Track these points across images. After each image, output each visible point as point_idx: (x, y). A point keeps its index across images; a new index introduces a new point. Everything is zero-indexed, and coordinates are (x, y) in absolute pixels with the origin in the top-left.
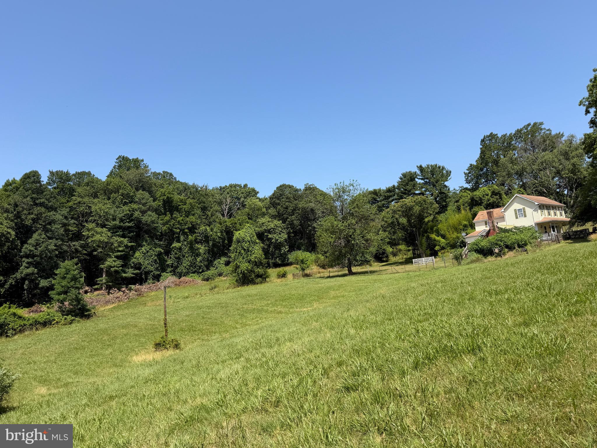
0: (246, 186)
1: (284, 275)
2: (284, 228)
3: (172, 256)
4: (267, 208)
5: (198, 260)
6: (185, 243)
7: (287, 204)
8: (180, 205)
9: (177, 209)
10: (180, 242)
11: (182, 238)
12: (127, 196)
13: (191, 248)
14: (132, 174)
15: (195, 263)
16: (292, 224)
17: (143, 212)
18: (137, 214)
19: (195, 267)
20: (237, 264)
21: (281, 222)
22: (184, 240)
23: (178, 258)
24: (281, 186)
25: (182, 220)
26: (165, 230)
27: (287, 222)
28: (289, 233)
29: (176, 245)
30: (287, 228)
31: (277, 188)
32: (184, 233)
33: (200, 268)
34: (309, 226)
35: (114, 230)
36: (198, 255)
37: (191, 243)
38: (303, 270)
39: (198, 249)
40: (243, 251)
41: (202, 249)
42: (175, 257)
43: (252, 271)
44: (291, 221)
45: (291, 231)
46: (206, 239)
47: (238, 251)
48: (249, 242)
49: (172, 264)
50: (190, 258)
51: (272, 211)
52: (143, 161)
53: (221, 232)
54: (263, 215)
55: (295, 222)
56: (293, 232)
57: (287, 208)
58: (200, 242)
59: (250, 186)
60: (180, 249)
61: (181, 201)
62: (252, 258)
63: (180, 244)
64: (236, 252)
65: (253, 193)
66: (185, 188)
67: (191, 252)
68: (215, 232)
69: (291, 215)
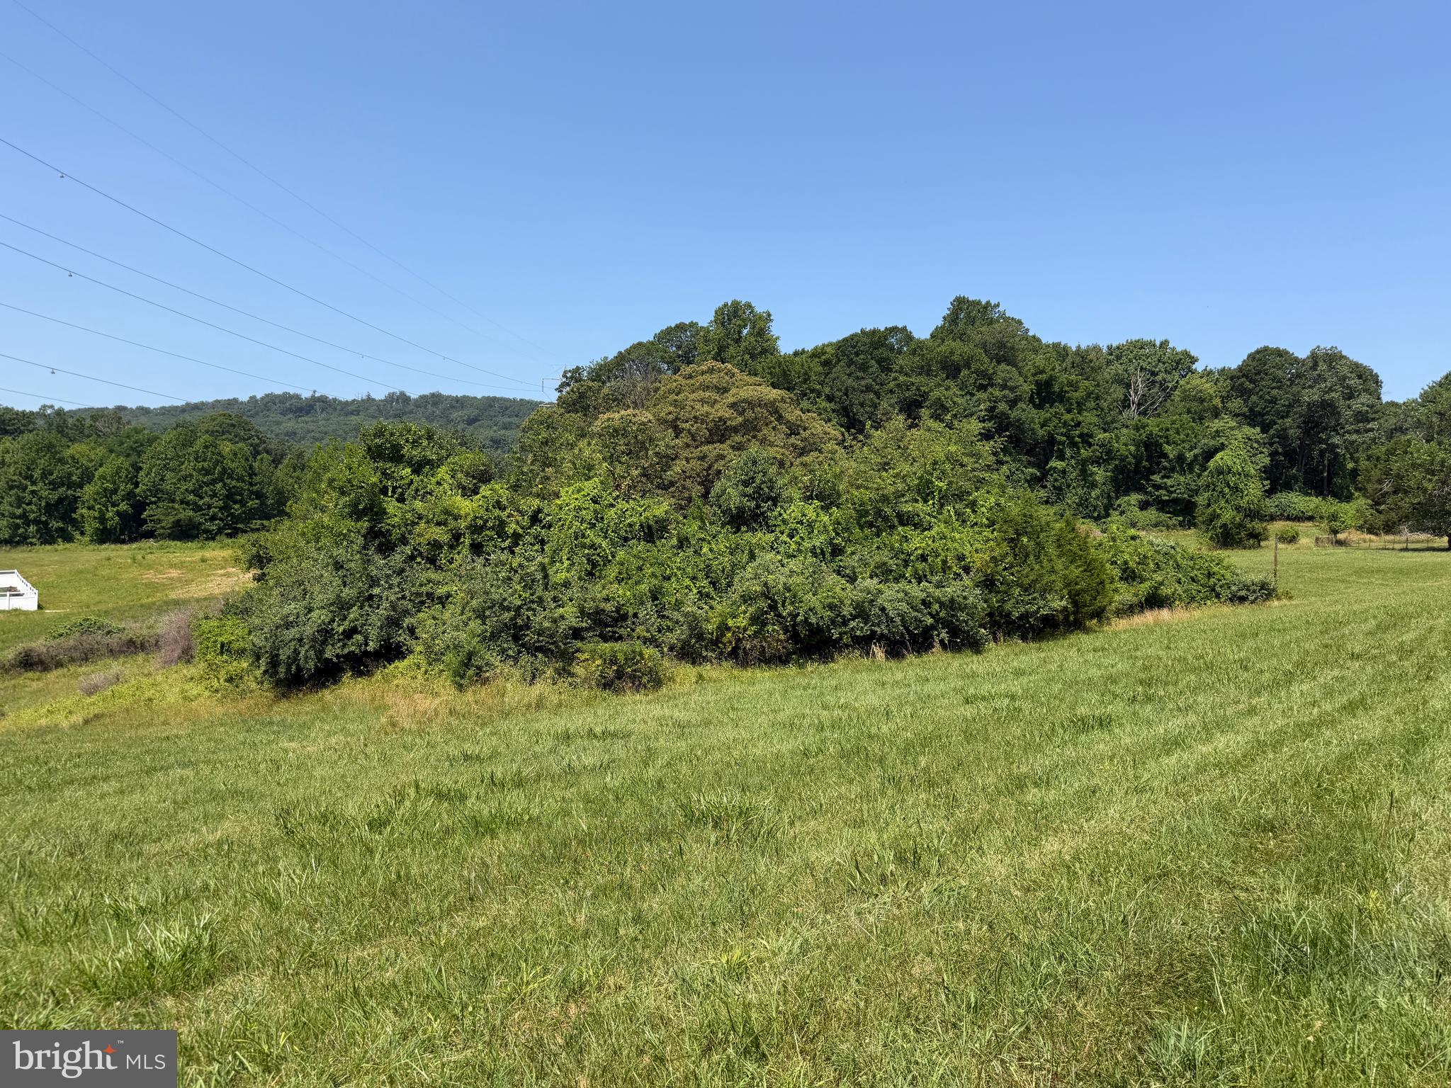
0: (1164, 344)
1: (1292, 539)
2: (1265, 444)
3: (1048, 484)
4: (1223, 399)
5: (1093, 494)
6: (1073, 462)
7: (1275, 392)
8: (1068, 392)
9: (1061, 398)
10: (1063, 460)
11: (1068, 452)
12: (983, 374)
13: (1084, 473)
14: (983, 333)
15: (1086, 500)
16: (1283, 436)
17: (1013, 403)
18: (1002, 407)
19: (1087, 507)
20: (1214, 511)
21: (1258, 429)
22: (1072, 457)
23: (1059, 489)
24: (1258, 352)
25: (1072, 420)
26: (1043, 436)
27: (1272, 432)
28: (1273, 455)
29: (1055, 463)
30: (1271, 444)
31: (1249, 356)
32: (1073, 444)
33: (1095, 510)
34: (1321, 441)
36: (1093, 485)
37: (1084, 463)
38: (1335, 532)
39: (1092, 474)
40: (1227, 490)
41: (1100, 474)
42: (1054, 486)
43: (1241, 526)
44: (1282, 429)
45: (1280, 450)
46: (1107, 455)
47: (1218, 489)
49: (1048, 497)
50: (1080, 491)
51: (1236, 404)
52: (998, 305)
53: (1137, 446)
54: (1216, 414)
55: (1291, 432)
56: (1285, 454)
57: (1274, 401)
58: (1097, 462)
59: (1178, 345)
60: (1064, 472)
61: (1070, 384)
62: (1243, 503)
63: (1063, 464)
64: (1214, 490)
65: (1184, 362)
66: (1060, 352)
67: (1082, 480)
68: (1124, 442)
69: (1283, 417)
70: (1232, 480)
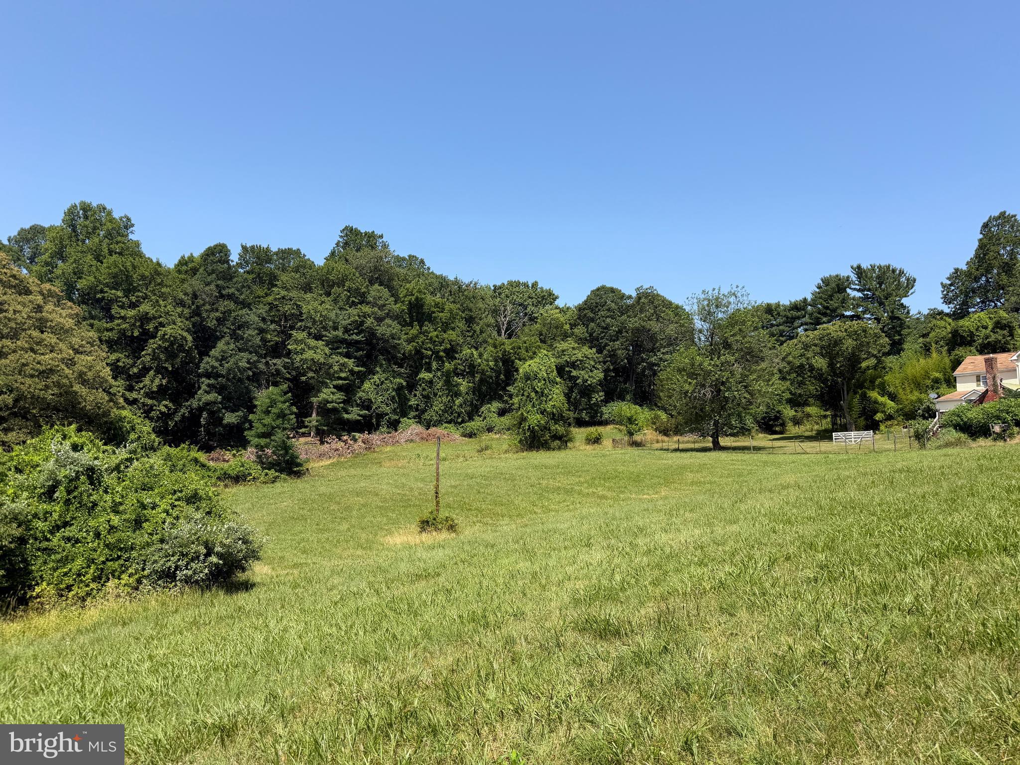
0: (535, 285)
1: (597, 440)
2: (600, 362)
3: (417, 393)
4: (573, 326)
5: (457, 402)
6: (439, 374)
7: (608, 320)
8: (434, 312)
9: (430, 318)
10: (430, 372)
11: (434, 365)
12: (357, 292)
13: (448, 383)
14: (364, 258)
15: (451, 407)
16: (613, 355)
17: (380, 320)
18: (369, 322)
19: (452, 413)
20: (522, 414)
21: (594, 350)
22: (438, 369)
23: (427, 397)
24: (598, 289)
25: (437, 336)
26: (410, 351)
27: (605, 352)
28: (606, 371)
29: (424, 375)
30: (605, 363)
31: (592, 291)
32: (439, 358)
33: (459, 416)
34: (643, 360)
35: (335, 345)
36: (457, 394)
37: (448, 375)
38: (631, 434)
39: (458, 385)
40: (533, 395)
41: (464, 385)
42: (422, 395)
43: (545, 428)
44: (612, 350)
45: (611, 367)
46: (471, 369)
47: (526, 394)
48: (545, 380)
49: (418, 405)
50: (444, 399)
51: (580, 331)
52: (381, 237)
53: (496, 361)
54: (565, 336)
55: (619, 352)
56: (614, 370)
57: (607, 328)
58: (462, 374)
59: (544, 285)
60: (431, 382)
61: (437, 305)
62: (549, 407)
63: (431, 376)
64: (523, 395)
65: (548, 298)
66: (443, 284)
67: (446, 389)
68: (486, 359)
69: (614, 341)
70: (539, 385)
